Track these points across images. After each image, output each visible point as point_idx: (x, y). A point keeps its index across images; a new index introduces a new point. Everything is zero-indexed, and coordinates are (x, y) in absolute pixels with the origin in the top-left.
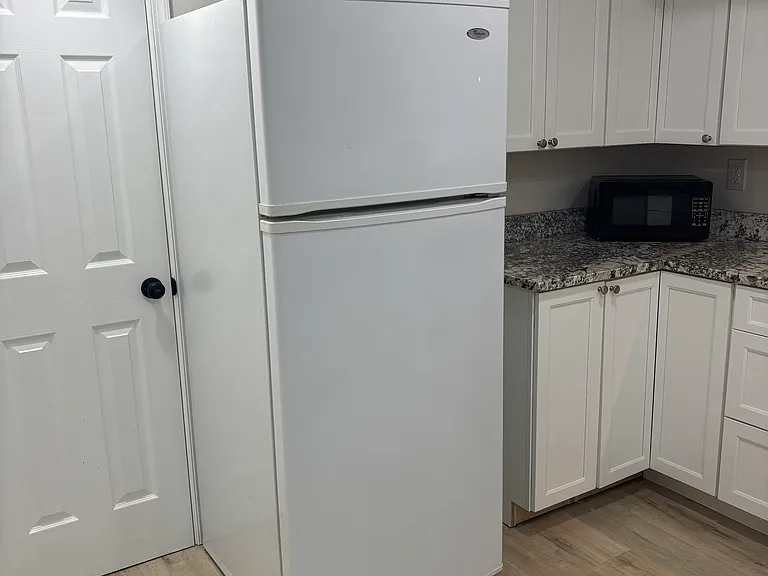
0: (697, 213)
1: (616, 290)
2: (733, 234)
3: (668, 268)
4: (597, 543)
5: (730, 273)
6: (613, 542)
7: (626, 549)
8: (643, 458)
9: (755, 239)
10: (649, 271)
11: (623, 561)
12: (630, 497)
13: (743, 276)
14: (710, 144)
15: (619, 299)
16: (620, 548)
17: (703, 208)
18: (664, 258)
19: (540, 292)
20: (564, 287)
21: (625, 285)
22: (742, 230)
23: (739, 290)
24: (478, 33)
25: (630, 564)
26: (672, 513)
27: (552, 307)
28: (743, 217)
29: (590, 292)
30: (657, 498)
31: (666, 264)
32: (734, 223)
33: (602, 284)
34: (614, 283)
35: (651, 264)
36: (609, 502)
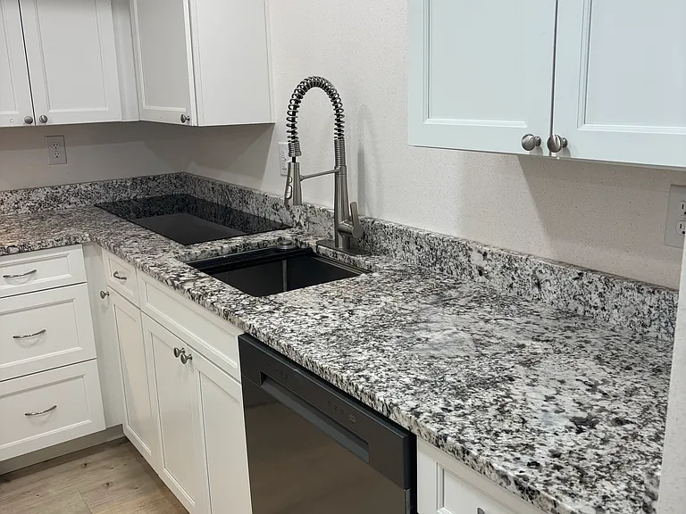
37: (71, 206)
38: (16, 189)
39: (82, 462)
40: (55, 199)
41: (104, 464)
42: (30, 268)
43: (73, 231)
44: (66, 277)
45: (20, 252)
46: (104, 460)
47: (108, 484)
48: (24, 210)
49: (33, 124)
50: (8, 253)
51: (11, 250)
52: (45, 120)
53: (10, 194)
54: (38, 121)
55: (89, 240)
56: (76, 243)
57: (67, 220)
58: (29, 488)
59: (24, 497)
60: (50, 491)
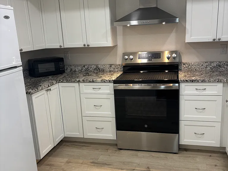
0: (61, 66)
1: (50, 90)
2: (69, 71)
3: (61, 82)
4: (59, 161)
5: (78, 80)
6: (63, 159)
7: (67, 159)
8: (63, 134)
9: (75, 71)
10: (56, 83)
11: (68, 162)
12: (61, 146)
13: (81, 80)
14: (62, 48)
15: (51, 92)
16: (66, 160)
17: (62, 65)
18: (59, 79)
19: (32, 94)
20: (38, 91)
21: (52, 88)
22: (71, 70)
23: (81, 84)
24: (7, 17)
25: (70, 162)
26: (73, 146)
27: (36, 98)
28: (71, 66)
29: (44, 92)
30: (68, 144)
31: (60, 80)
32: (69, 68)
33: (46, 89)
34: (49, 88)
35: (56, 82)
36: (57, 150)
37: (225, 69)
38: (207, 61)
39: (210, 154)
40: (220, 66)
41: (217, 158)
42: (204, 87)
43: (221, 78)
44: (215, 92)
45: (202, 82)
46: (217, 157)
47: (216, 165)
48: (209, 68)
49: (215, 41)
50: (198, 82)
51: (199, 81)
52: (220, 39)
53: (205, 63)
54: (217, 40)
55: (226, 81)
56: (221, 82)
57: (221, 73)
58: (191, 156)
59: (189, 158)
60: (197, 159)
